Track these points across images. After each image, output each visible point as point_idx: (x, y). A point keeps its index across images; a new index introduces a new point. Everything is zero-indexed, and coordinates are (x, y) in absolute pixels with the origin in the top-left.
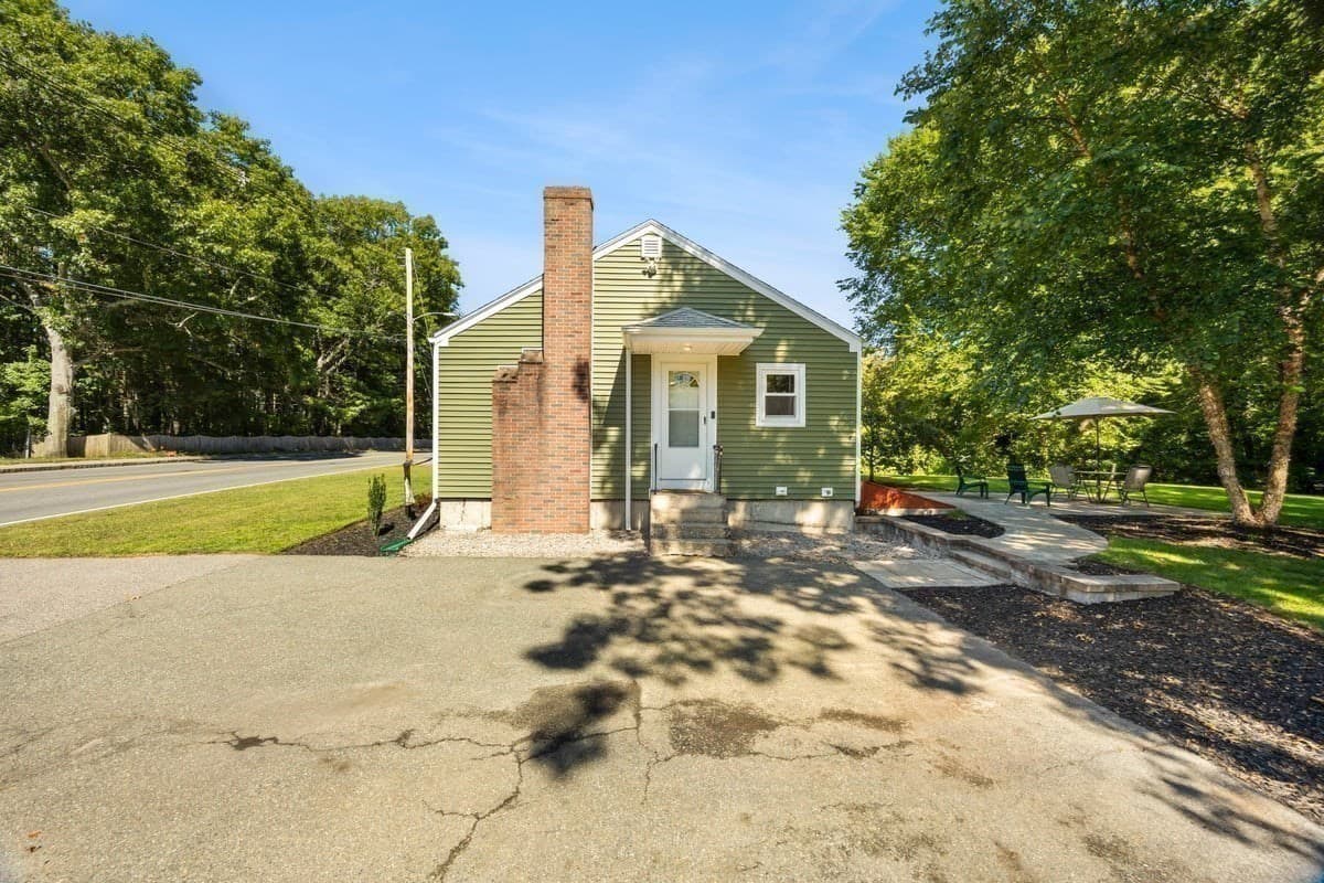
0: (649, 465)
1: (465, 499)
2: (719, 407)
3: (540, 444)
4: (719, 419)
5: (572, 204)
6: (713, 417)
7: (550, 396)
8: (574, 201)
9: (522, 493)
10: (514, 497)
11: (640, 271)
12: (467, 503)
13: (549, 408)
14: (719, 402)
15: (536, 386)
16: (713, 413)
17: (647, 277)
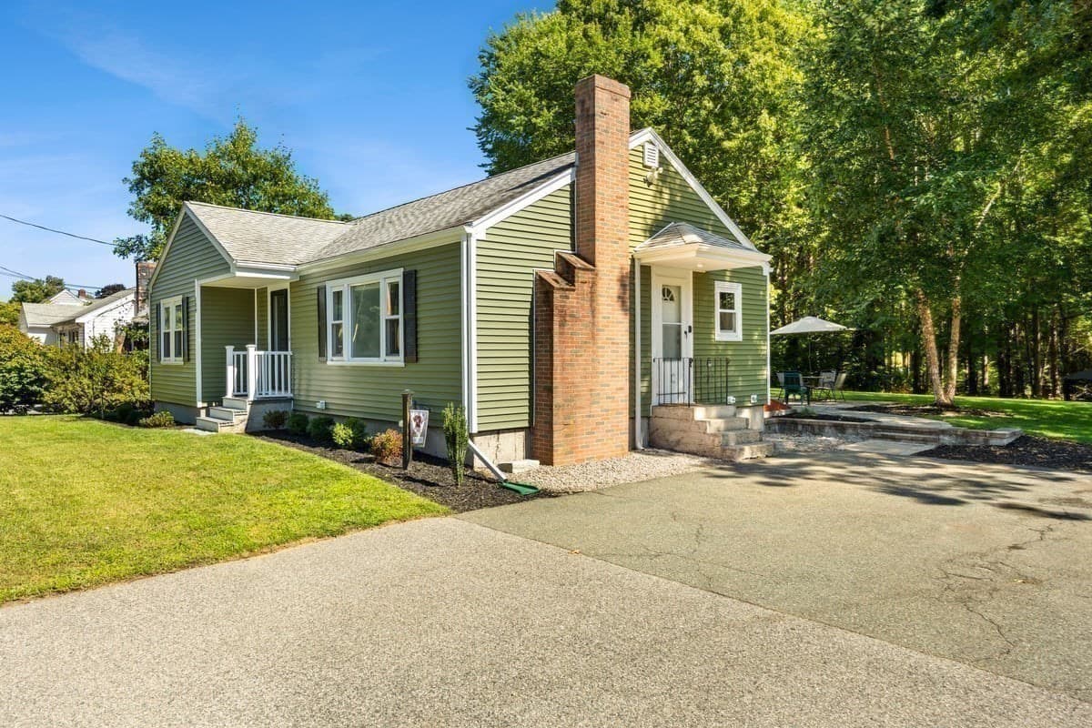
0: (650, 381)
1: (498, 432)
2: (695, 322)
3: (593, 360)
4: (694, 333)
5: (616, 100)
6: (690, 331)
7: (601, 307)
8: (618, 97)
9: (579, 416)
10: (572, 422)
11: (642, 178)
12: (501, 435)
13: (600, 319)
14: (694, 316)
15: (589, 295)
16: (690, 327)
17: (646, 185)
